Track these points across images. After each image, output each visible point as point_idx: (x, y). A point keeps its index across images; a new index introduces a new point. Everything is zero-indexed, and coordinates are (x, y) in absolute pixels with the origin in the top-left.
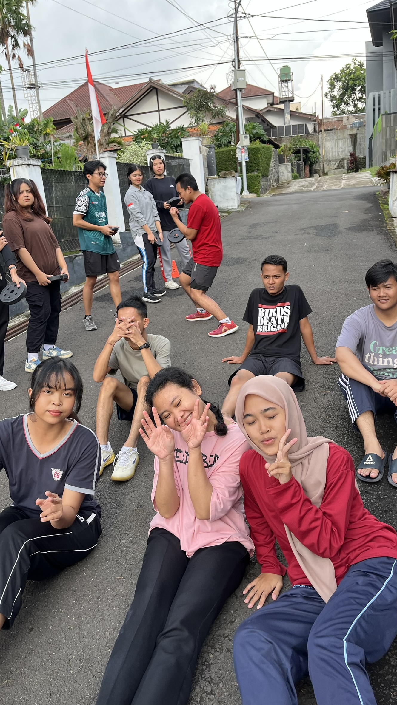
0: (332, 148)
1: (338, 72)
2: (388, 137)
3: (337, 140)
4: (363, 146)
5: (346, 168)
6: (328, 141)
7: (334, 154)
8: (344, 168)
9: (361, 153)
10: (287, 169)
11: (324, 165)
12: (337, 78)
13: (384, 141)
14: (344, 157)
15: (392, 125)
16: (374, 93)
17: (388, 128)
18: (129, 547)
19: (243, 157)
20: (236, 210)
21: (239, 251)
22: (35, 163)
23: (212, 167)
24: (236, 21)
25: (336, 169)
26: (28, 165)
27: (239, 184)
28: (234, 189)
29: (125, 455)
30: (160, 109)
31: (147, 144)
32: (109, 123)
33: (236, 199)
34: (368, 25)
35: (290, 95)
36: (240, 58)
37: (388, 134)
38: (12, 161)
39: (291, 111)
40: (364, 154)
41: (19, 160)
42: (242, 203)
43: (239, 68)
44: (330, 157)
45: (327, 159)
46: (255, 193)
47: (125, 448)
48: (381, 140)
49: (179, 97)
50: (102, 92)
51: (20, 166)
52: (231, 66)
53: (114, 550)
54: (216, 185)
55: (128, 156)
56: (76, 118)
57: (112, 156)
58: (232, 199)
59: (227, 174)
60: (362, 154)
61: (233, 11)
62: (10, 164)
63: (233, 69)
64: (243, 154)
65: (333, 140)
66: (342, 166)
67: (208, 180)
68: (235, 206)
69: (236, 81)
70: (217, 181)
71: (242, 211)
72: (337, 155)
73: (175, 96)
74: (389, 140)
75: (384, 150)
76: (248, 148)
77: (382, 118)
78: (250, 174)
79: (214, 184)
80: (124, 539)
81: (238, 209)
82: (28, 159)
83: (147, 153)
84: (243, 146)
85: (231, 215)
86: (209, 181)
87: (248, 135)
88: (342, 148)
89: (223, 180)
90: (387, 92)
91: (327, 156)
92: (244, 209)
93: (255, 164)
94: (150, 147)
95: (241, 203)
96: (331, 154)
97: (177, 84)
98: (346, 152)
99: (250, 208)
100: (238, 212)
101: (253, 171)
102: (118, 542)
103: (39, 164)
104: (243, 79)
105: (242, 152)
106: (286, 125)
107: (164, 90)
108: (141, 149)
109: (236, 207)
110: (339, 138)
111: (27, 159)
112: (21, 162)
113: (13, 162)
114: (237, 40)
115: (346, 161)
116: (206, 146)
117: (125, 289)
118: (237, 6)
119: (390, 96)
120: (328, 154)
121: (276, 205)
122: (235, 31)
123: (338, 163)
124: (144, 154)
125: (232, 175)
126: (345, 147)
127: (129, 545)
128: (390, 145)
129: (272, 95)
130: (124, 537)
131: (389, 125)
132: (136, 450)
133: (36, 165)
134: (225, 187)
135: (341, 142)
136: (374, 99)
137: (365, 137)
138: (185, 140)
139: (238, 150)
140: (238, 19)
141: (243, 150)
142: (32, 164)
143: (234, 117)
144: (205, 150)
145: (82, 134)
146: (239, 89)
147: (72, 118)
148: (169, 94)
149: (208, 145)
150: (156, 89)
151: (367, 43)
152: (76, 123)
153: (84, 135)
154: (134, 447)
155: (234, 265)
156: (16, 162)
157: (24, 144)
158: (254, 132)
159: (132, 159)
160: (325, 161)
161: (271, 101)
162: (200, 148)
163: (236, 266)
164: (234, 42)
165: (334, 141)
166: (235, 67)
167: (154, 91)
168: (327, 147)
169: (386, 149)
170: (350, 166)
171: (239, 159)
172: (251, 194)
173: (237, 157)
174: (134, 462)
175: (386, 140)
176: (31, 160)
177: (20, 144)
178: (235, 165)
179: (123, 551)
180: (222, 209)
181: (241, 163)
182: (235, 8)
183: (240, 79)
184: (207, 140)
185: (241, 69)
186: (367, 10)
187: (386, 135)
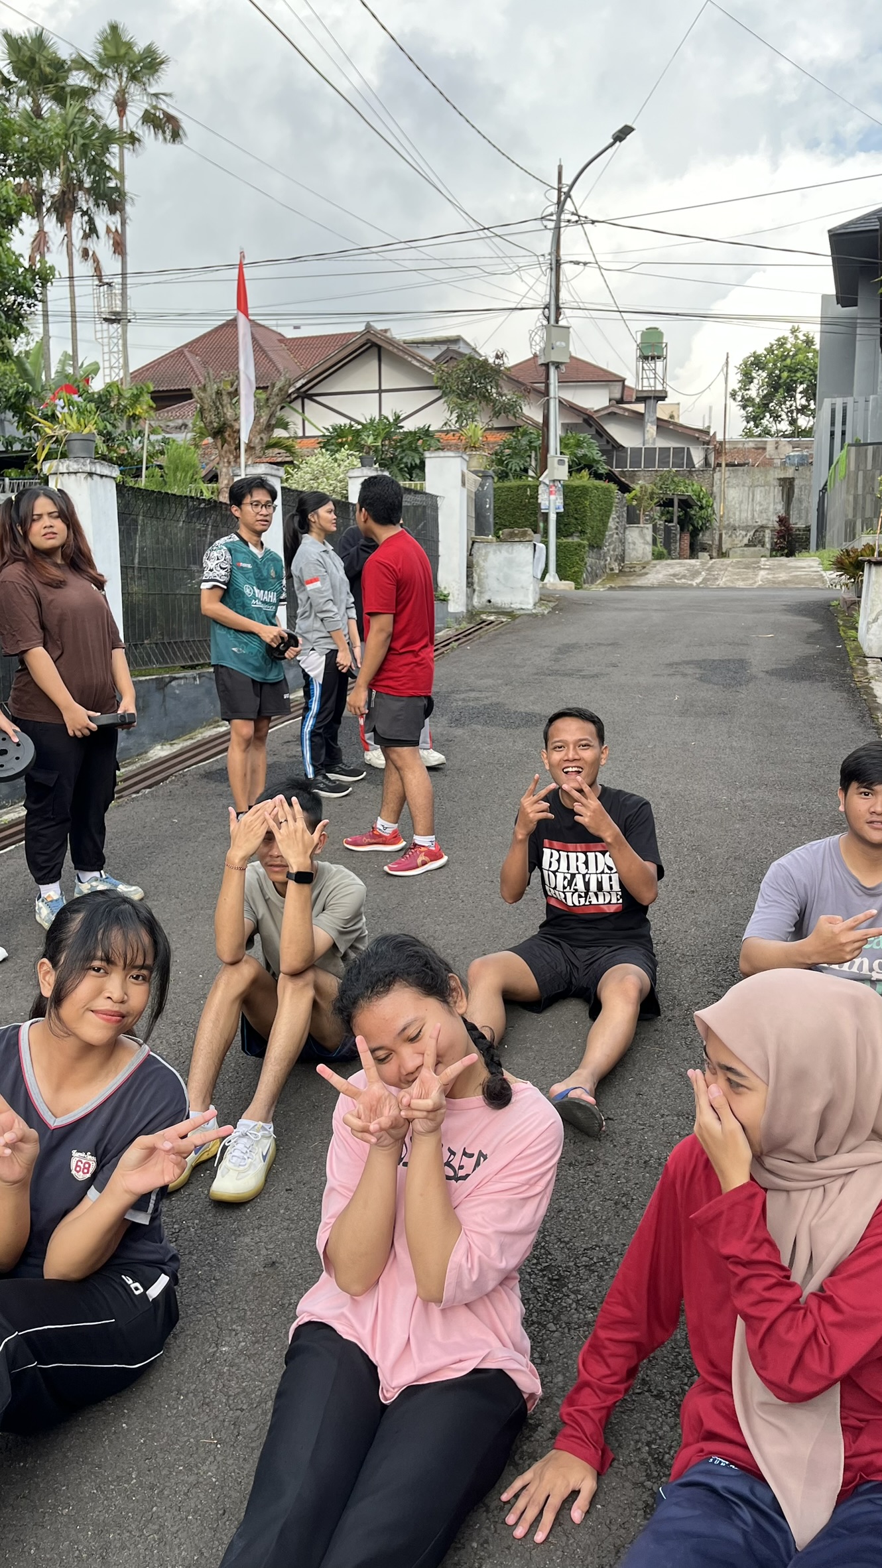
0: (741, 503)
1: (761, 351)
2: (860, 492)
3: (752, 487)
4: (805, 504)
5: (768, 546)
6: (732, 487)
7: (744, 515)
8: (763, 546)
9: (800, 518)
10: (643, 536)
11: (721, 535)
12: (757, 362)
13: (851, 498)
14: (764, 522)
15: (869, 467)
16: (834, 401)
17: (861, 473)
18: (236, 1365)
19: (551, 502)
20: (529, 612)
21: (531, 698)
22: (106, 471)
23: (485, 517)
24: (558, 229)
25: (746, 545)
26: (91, 474)
27: (539, 558)
28: (529, 568)
29: (245, 1140)
30: (383, 388)
31: (351, 455)
32: (273, 404)
33: (531, 588)
34: (829, 261)
35: (659, 388)
36: (561, 301)
37: (860, 485)
38: (55, 462)
39: (658, 419)
40: (806, 522)
41: (71, 463)
42: (544, 597)
43: (557, 321)
44: (735, 520)
45: (728, 525)
46: (572, 580)
47: (245, 1123)
48: (844, 495)
49: (426, 368)
50: (261, 342)
51: (73, 476)
52: (541, 317)
53: (200, 1371)
54: (491, 556)
55: (308, 476)
56: (204, 389)
57: (274, 472)
58: (522, 587)
59: (516, 535)
60: (802, 521)
61: (553, 209)
62: (50, 468)
63: (545, 323)
64: (553, 497)
65: (743, 486)
66: (760, 542)
67: (473, 543)
68: (528, 604)
69: (549, 346)
70: (494, 547)
71: (543, 615)
72: (750, 517)
73: (418, 364)
74: (860, 498)
75: (850, 517)
76: (563, 486)
77: (848, 452)
78: (565, 540)
79: (487, 554)
80: (228, 1344)
81: (534, 611)
82: (91, 462)
83: (350, 474)
84: (554, 481)
85: (517, 621)
86: (476, 545)
87: (566, 459)
88: (761, 505)
89: (505, 547)
90: (861, 400)
91: (729, 518)
92: (546, 612)
93: (576, 519)
94: (357, 462)
95: (541, 599)
96: (737, 513)
97: (424, 343)
98: (770, 514)
99: (561, 610)
100: (535, 616)
101: (571, 535)
102: (211, 1350)
103: (114, 475)
104: (564, 344)
105: (551, 493)
106: (647, 446)
107: (395, 350)
108: (336, 465)
109: (530, 606)
110: (756, 483)
111: (88, 461)
112: (74, 466)
113: (58, 465)
114: (557, 266)
115: (768, 532)
116: (475, 472)
117: (275, 759)
118: (562, 198)
119: (866, 410)
120: (731, 515)
121: (616, 609)
122: (554, 248)
123: (752, 533)
124: (342, 476)
125: (527, 539)
126: (769, 504)
127: (237, 1361)
128: (864, 508)
129: (621, 383)
130: (228, 1339)
131: (862, 467)
132: (270, 1127)
133: (106, 476)
134: (510, 562)
135: (761, 491)
136: (833, 411)
137: (811, 486)
138: (433, 455)
139: (541, 489)
140: (563, 224)
141: (553, 489)
142: (98, 472)
143: (540, 420)
144: (473, 480)
145: (211, 423)
146: (553, 363)
147: (195, 388)
148: (406, 360)
149: (480, 471)
150: (379, 348)
151: (825, 298)
152: (201, 399)
153: (215, 425)
154: (265, 1121)
155: (518, 727)
156: (63, 466)
157: (86, 431)
158: (580, 452)
159: (316, 485)
160: (725, 528)
161: (618, 396)
162: (463, 476)
163: (523, 730)
164: (551, 269)
165: (747, 489)
166: (548, 319)
167: (375, 350)
168: (730, 498)
169: (855, 516)
170: (776, 543)
171: (542, 507)
172: (563, 582)
173: (539, 501)
174: (264, 1157)
175: (856, 498)
176: (98, 466)
177: (77, 429)
178: (533, 519)
179: (221, 1374)
180: (501, 608)
181: (546, 516)
182: (559, 203)
183: (558, 343)
184: (480, 461)
185: (561, 323)
186: (829, 231)
187: (856, 486)
